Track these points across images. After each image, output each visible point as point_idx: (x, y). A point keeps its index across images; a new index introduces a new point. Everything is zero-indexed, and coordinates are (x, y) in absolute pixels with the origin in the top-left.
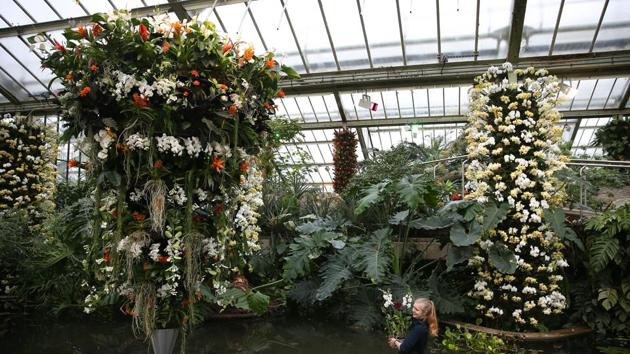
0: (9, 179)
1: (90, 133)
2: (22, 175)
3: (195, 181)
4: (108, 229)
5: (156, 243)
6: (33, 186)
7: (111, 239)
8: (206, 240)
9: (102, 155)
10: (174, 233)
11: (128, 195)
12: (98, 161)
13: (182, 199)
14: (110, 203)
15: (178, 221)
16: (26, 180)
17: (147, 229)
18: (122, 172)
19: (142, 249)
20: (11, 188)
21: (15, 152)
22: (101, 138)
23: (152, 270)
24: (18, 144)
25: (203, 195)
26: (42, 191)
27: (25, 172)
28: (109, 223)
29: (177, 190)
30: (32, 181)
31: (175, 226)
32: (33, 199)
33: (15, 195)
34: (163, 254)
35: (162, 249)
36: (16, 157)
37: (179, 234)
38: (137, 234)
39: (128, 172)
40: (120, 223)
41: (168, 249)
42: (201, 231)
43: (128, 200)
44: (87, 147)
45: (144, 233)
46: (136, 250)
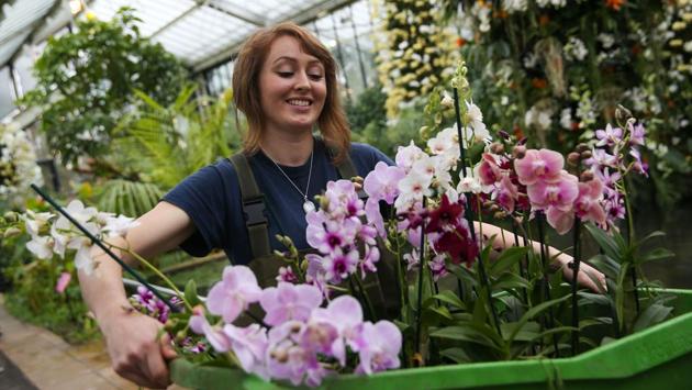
0: (410, 61)
1: (466, 9)
2: (421, 52)
3: (591, 28)
4: (510, 103)
5: (564, 107)
6: (437, 62)
7: (516, 114)
8: (628, 93)
9: (485, 27)
10: (581, 93)
11: (522, 62)
12: (483, 34)
13: (582, 52)
14: (507, 75)
15: (583, 80)
16: (427, 58)
17: (550, 95)
18: (508, 41)
19: (552, 118)
20: (413, 71)
21: (406, 27)
22: (478, 11)
23: (568, 140)
24: (408, 16)
25: (608, 41)
26: (446, 66)
27: (424, 48)
28: (510, 98)
29: (574, 43)
30: (434, 56)
31: (581, 85)
32: (440, 78)
33: (420, 79)
34: (576, 119)
35: (573, 114)
36: (410, 32)
37: (587, 94)
38: (541, 103)
39: (513, 39)
40: (520, 95)
41: (579, 113)
42: (618, 83)
43: (523, 67)
44: (469, 22)
45: (549, 101)
46: (545, 121)
